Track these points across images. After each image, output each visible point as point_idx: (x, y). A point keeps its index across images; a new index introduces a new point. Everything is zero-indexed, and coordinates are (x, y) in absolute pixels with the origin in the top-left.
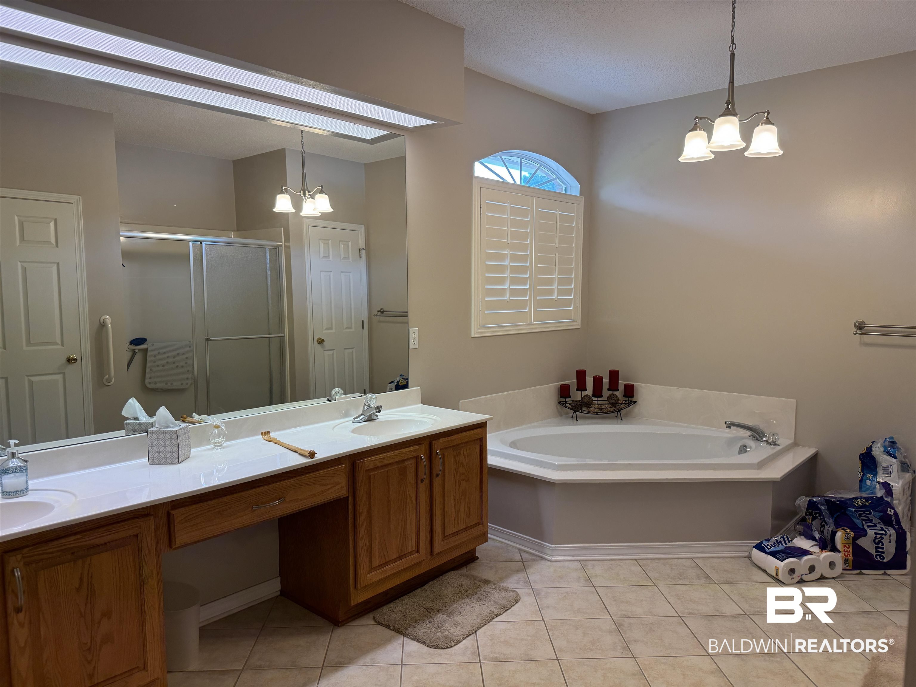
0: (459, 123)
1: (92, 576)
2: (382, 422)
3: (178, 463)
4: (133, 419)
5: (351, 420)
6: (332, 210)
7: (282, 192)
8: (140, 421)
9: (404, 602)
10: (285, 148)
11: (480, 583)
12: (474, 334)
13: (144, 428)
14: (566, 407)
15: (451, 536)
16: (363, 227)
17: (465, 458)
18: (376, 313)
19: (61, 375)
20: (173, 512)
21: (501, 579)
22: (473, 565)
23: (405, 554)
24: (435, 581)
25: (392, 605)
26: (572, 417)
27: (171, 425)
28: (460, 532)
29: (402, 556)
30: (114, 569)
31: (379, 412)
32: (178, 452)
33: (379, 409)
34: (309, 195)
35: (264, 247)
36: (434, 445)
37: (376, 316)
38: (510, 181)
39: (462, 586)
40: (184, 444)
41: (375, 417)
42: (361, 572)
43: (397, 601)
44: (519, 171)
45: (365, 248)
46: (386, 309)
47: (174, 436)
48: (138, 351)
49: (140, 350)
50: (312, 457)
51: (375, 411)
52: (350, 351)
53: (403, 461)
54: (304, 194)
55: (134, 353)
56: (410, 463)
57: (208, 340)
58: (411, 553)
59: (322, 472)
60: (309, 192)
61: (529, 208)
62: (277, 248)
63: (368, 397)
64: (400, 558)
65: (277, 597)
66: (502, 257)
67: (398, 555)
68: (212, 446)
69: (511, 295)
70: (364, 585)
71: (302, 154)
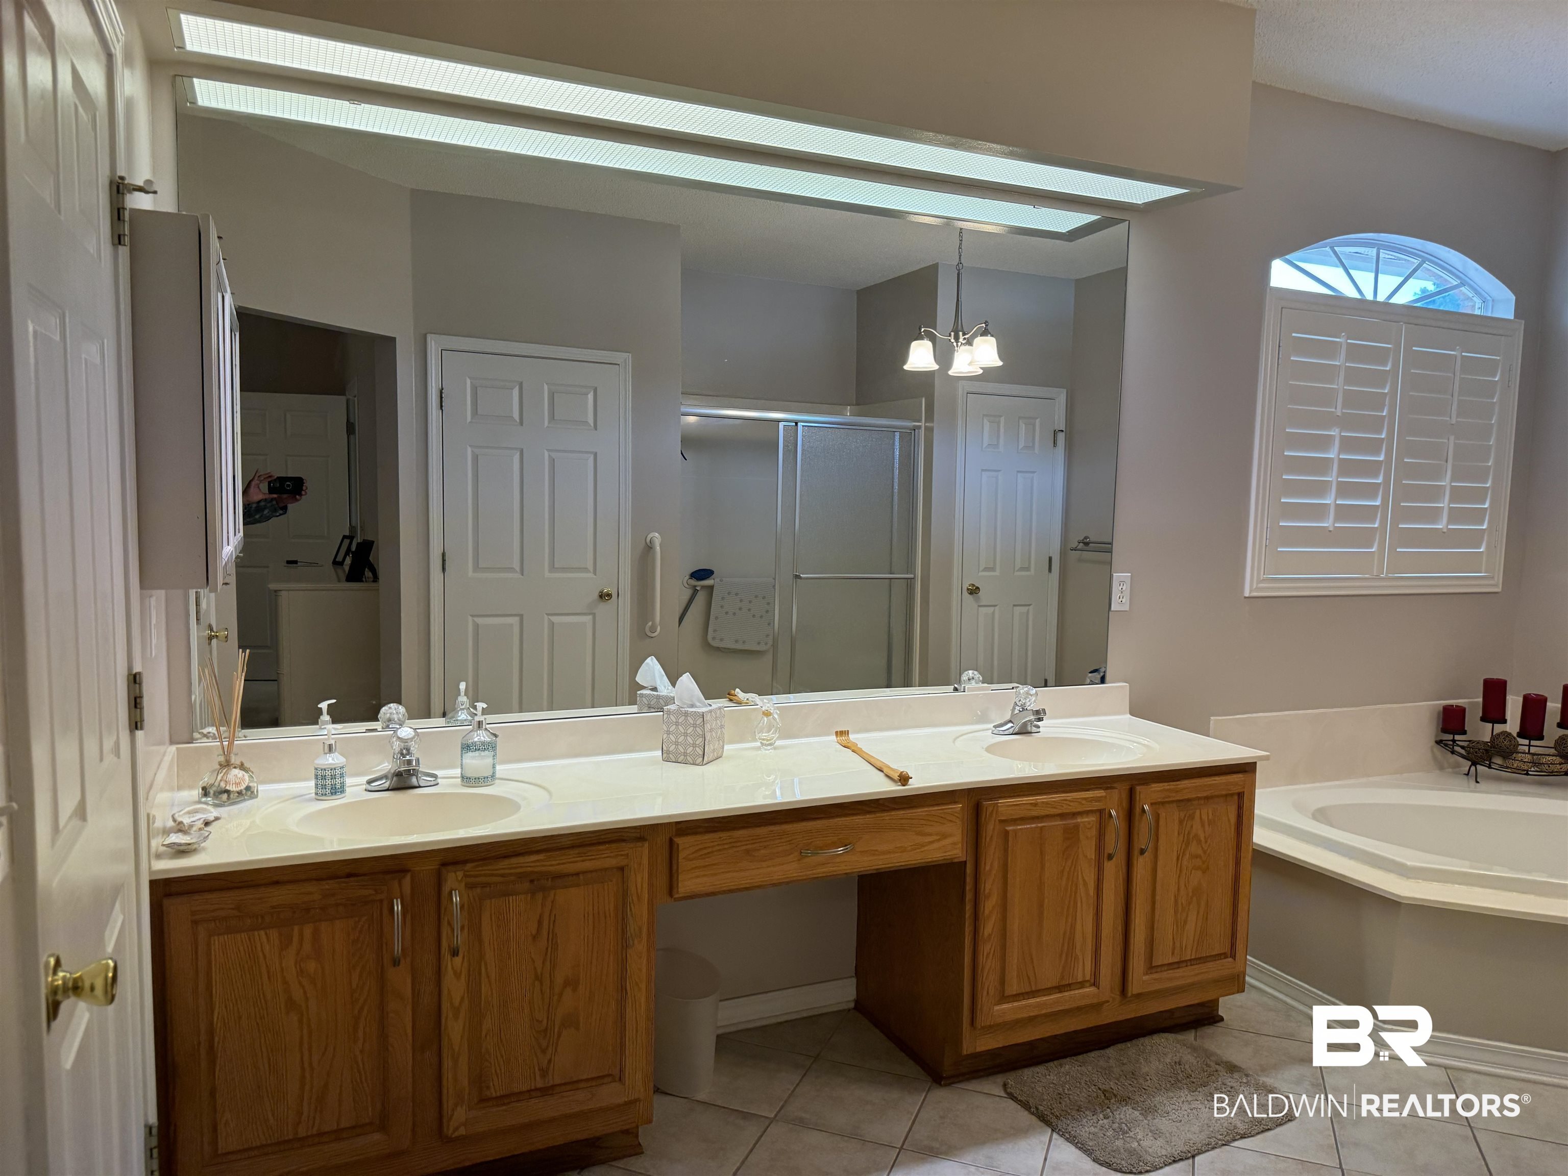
0: (1236, 189)
1: (554, 921)
2: (1047, 739)
3: (702, 764)
4: (650, 689)
5: (990, 729)
6: (1000, 363)
7: (919, 337)
8: (658, 693)
9: (1063, 1069)
10: (938, 263)
11: (1217, 1066)
12: (1251, 591)
13: (658, 705)
14: (1453, 752)
15: (1166, 968)
16: (1065, 391)
17: (1203, 825)
18: (1075, 545)
19: (591, 617)
20: (678, 840)
21: (1264, 1070)
22: (1209, 1030)
23: (1069, 985)
24: (1129, 1044)
25: (1040, 1069)
26: (1468, 774)
27: (698, 704)
28: (1185, 964)
29: (1063, 986)
30: (586, 916)
31: (1040, 720)
32: (703, 746)
33: (1039, 715)
34: (965, 339)
35: (892, 430)
36: (1138, 793)
37: (1075, 550)
38: (1351, 293)
39: (1180, 1065)
40: (715, 735)
41: (1034, 730)
42: (984, 999)
43: (1051, 1064)
44: (1373, 275)
45: (1064, 430)
46: (1093, 538)
47: (699, 721)
48: (701, 588)
49: (703, 587)
50: (903, 783)
51: (1032, 717)
52: (1024, 609)
53: (1074, 815)
54: (957, 339)
55: (695, 592)
56: (1086, 820)
57: (797, 577)
58: (1082, 985)
59: (920, 812)
60: (964, 334)
61: (1390, 346)
62: (913, 432)
63: (1022, 691)
64: (1060, 988)
65: (849, 1010)
66: (1324, 443)
67: (1054, 983)
68: (758, 744)
69: (1337, 518)
70: (988, 1024)
71: (959, 270)
